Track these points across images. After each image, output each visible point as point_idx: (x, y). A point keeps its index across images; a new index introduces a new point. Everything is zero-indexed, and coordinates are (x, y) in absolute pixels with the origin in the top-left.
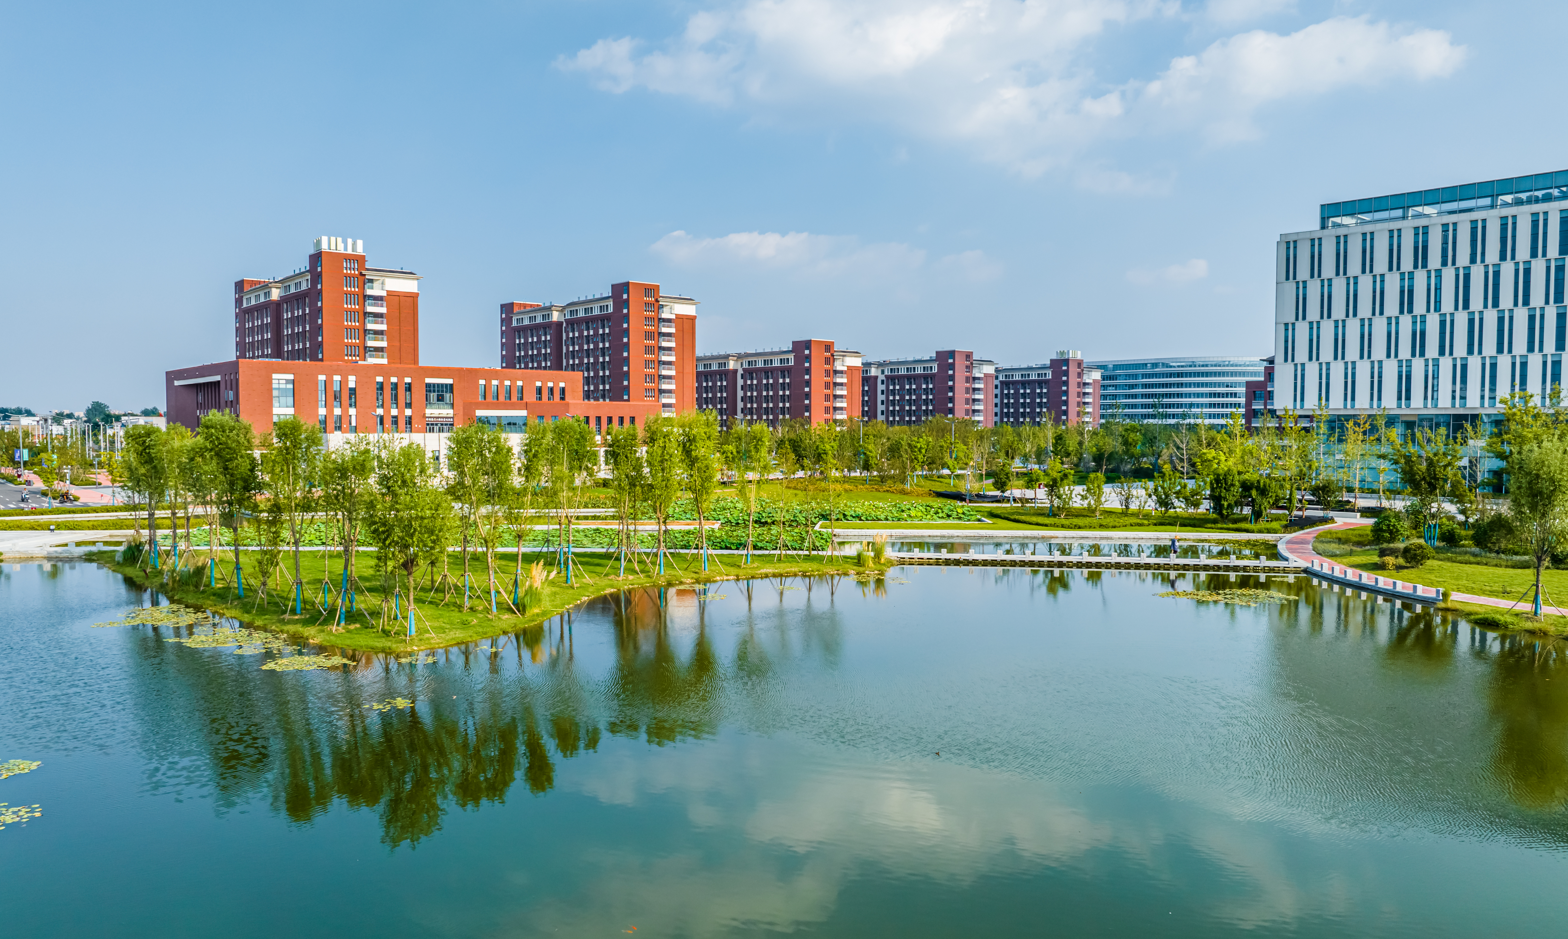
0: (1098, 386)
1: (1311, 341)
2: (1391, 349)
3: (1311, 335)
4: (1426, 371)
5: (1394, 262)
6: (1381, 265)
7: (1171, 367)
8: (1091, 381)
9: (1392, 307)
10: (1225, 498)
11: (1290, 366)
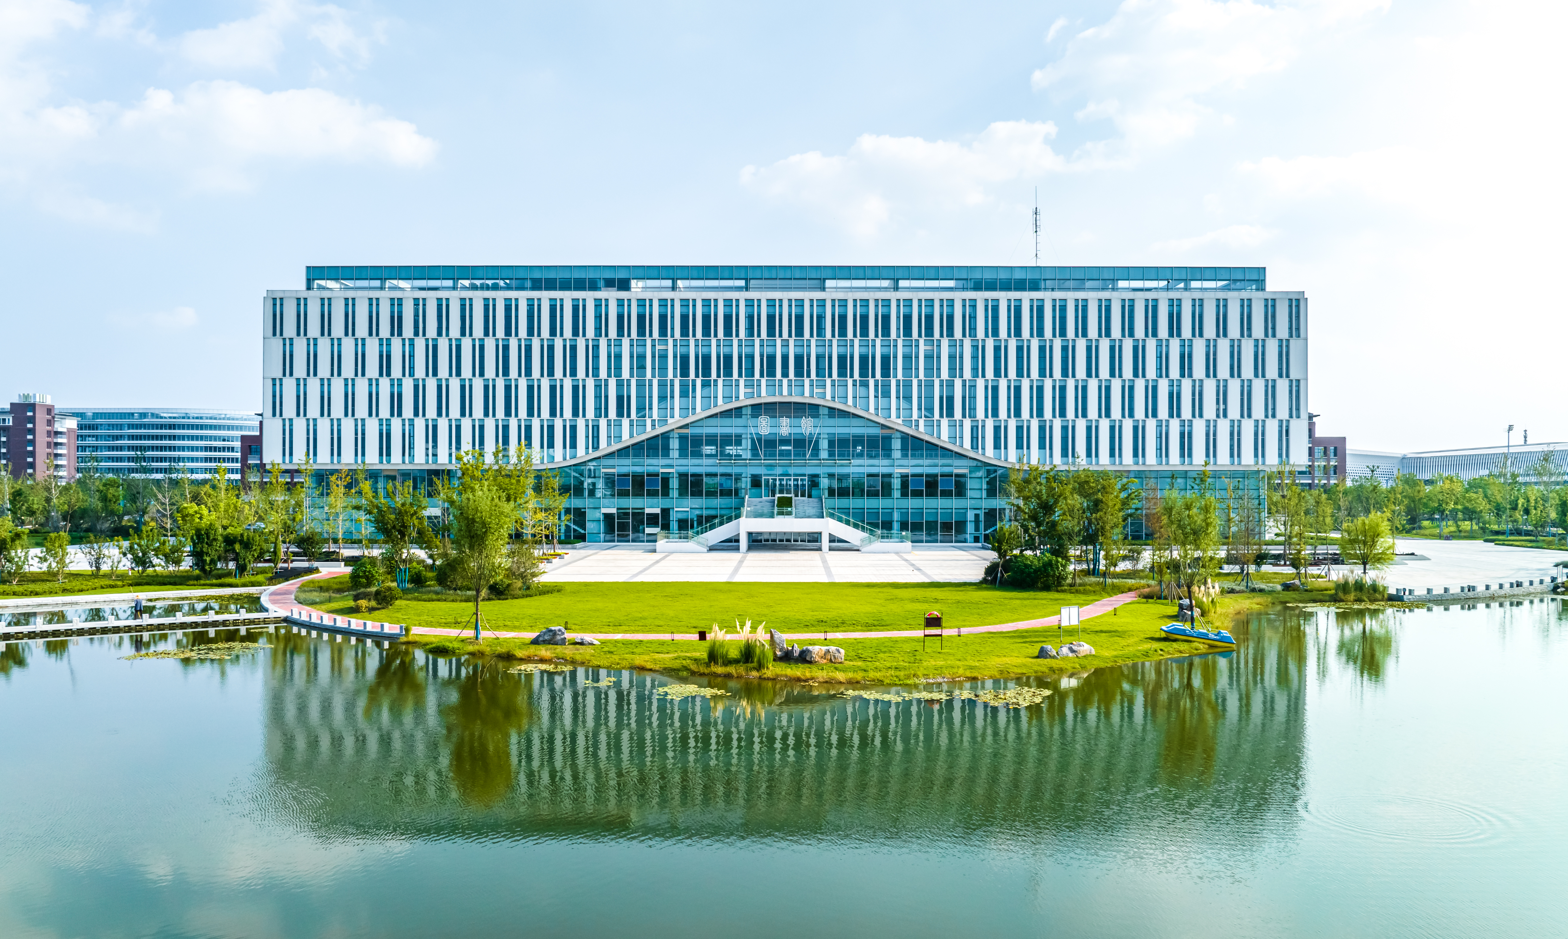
0: (73, 436)
1: (298, 397)
2: (373, 408)
3: (298, 391)
4: (404, 430)
5: (373, 328)
6: (362, 329)
7: (161, 418)
8: (65, 430)
9: (372, 370)
10: (207, 554)
11: (278, 421)
